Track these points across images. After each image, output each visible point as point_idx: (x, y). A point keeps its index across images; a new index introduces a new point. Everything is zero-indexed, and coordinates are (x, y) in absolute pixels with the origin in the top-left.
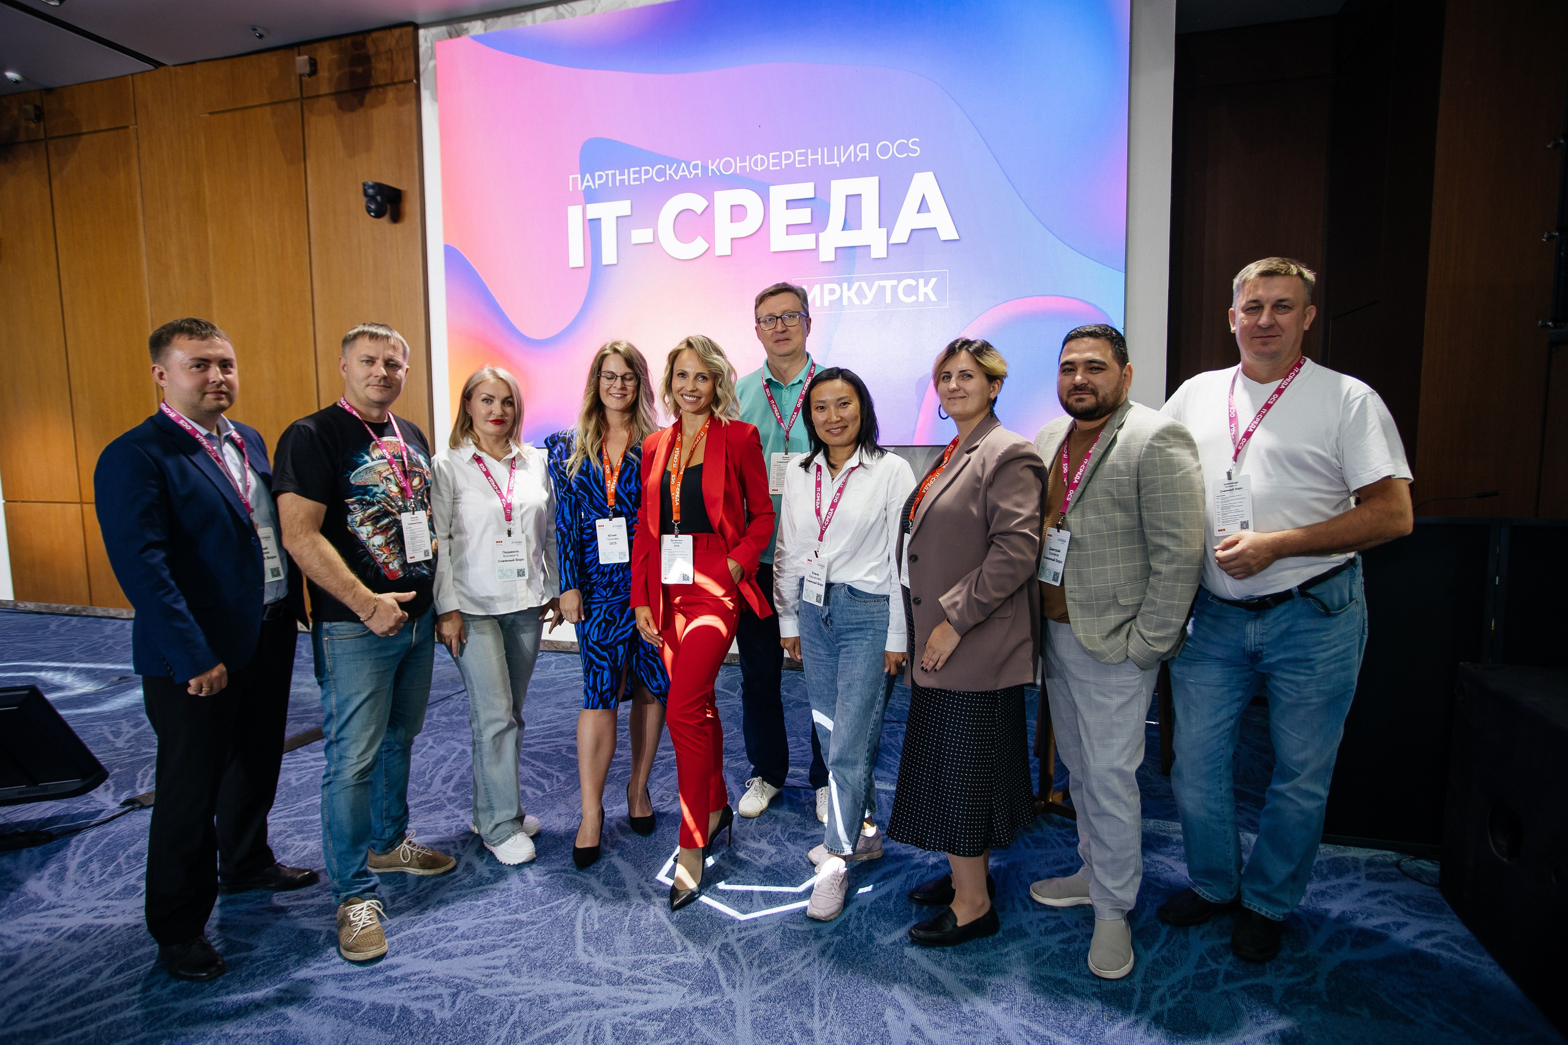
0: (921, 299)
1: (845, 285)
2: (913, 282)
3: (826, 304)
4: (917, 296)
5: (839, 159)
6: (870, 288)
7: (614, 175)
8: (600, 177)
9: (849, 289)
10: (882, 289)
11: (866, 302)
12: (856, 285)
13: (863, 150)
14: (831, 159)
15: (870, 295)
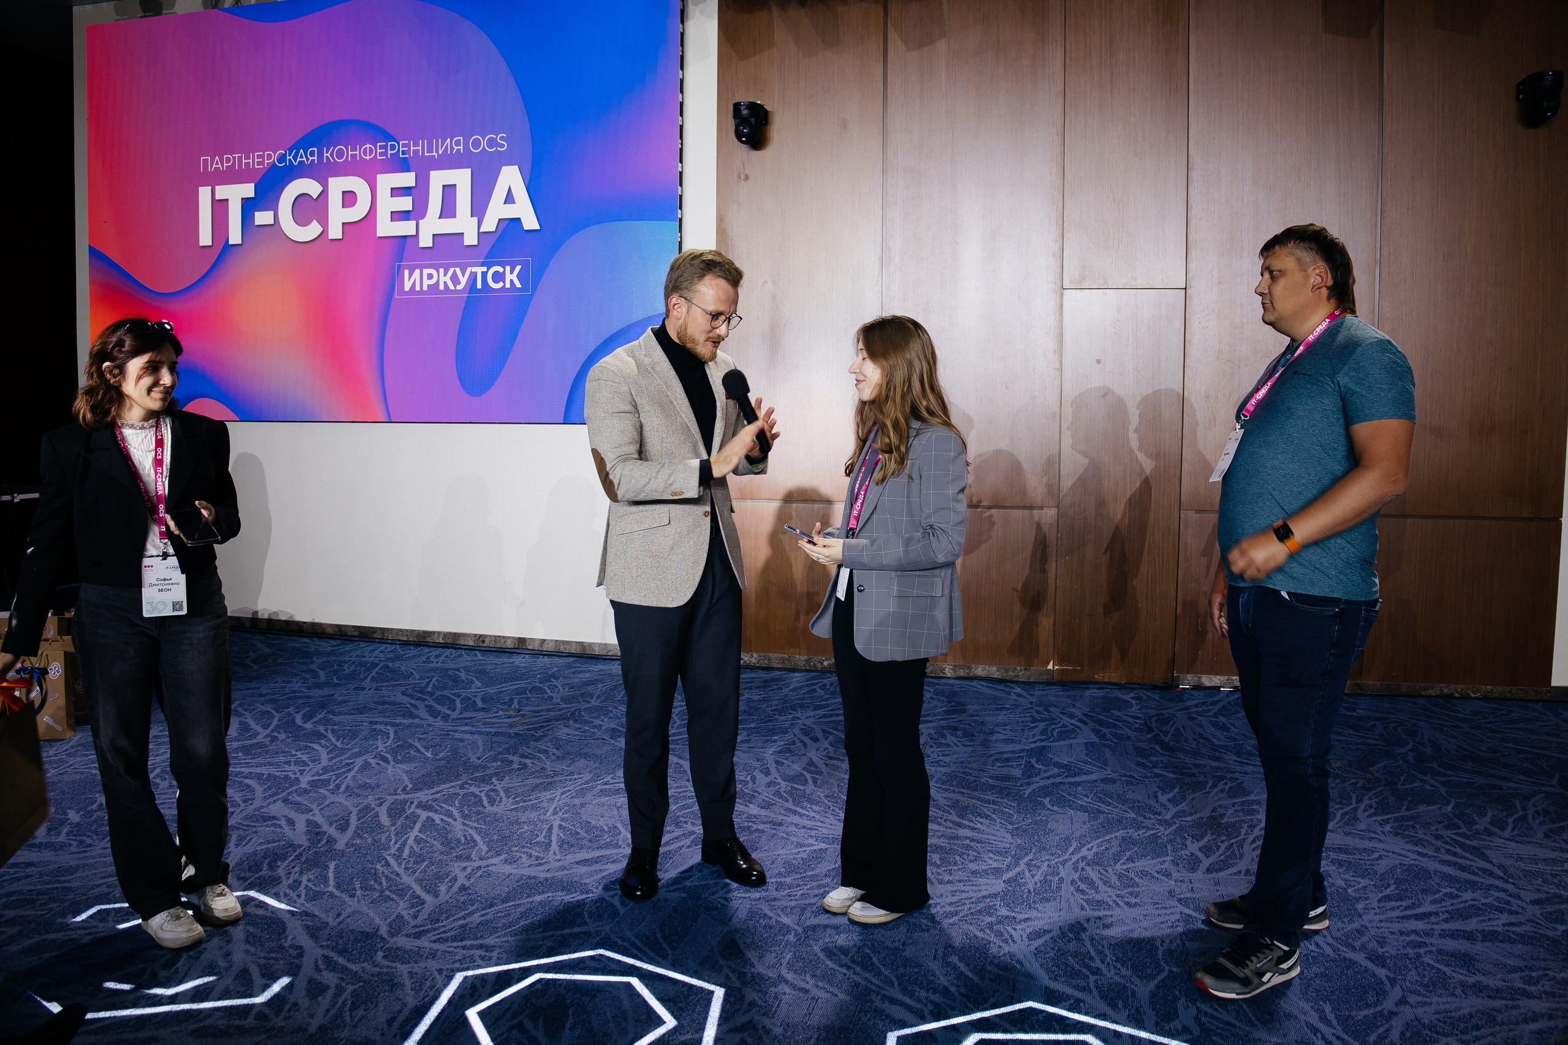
0: (508, 285)
1: (442, 270)
2: (501, 269)
3: (425, 288)
4: (504, 283)
5: (437, 151)
6: (463, 275)
7: (240, 158)
8: (228, 160)
9: (445, 275)
10: (474, 276)
11: (459, 287)
12: (451, 270)
13: (458, 143)
14: (430, 150)
15: (463, 280)
